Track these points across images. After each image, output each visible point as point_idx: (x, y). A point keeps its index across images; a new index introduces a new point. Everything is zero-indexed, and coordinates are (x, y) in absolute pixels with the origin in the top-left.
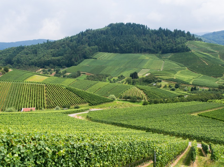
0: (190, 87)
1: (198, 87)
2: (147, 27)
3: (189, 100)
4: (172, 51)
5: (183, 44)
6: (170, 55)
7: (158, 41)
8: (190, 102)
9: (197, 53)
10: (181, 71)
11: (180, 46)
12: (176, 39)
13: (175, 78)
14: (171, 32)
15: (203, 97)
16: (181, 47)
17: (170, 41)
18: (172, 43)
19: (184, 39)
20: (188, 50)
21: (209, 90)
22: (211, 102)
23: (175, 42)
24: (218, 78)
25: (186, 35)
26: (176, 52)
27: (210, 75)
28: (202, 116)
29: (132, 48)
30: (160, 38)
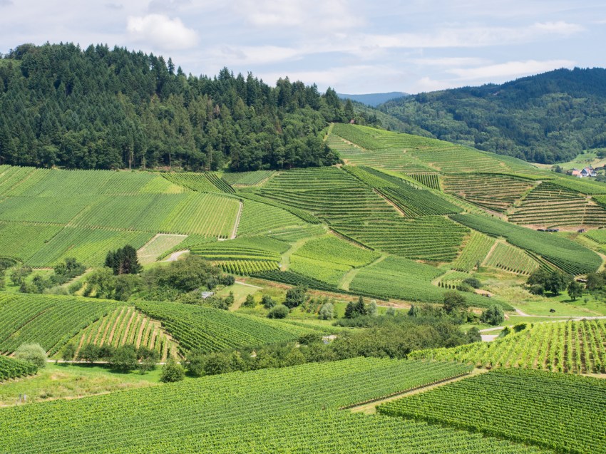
0: (343, 302)
1: (374, 301)
2: (171, 66)
3: (340, 353)
4: (272, 162)
5: (312, 134)
6: (263, 179)
7: (217, 121)
8: (346, 362)
9: (366, 173)
10: (307, 240)
11: (301, 141)
12: (287, 117)
13: (284, 267)
14: (266, 89)
15: (393, 342)
16: (305, 147)
17: (263, 124)
18: (270, 131)
19: (314, 117)
20: (328, 158)
21: (411, 313)
22: (423, 356)
23: (284, 126)
24: (442, 266)
25: (323, 102)
26: (286, 167)
27: (412, 255)
28: (391, 414)
29: (111, 149)
30: (227, 111)
